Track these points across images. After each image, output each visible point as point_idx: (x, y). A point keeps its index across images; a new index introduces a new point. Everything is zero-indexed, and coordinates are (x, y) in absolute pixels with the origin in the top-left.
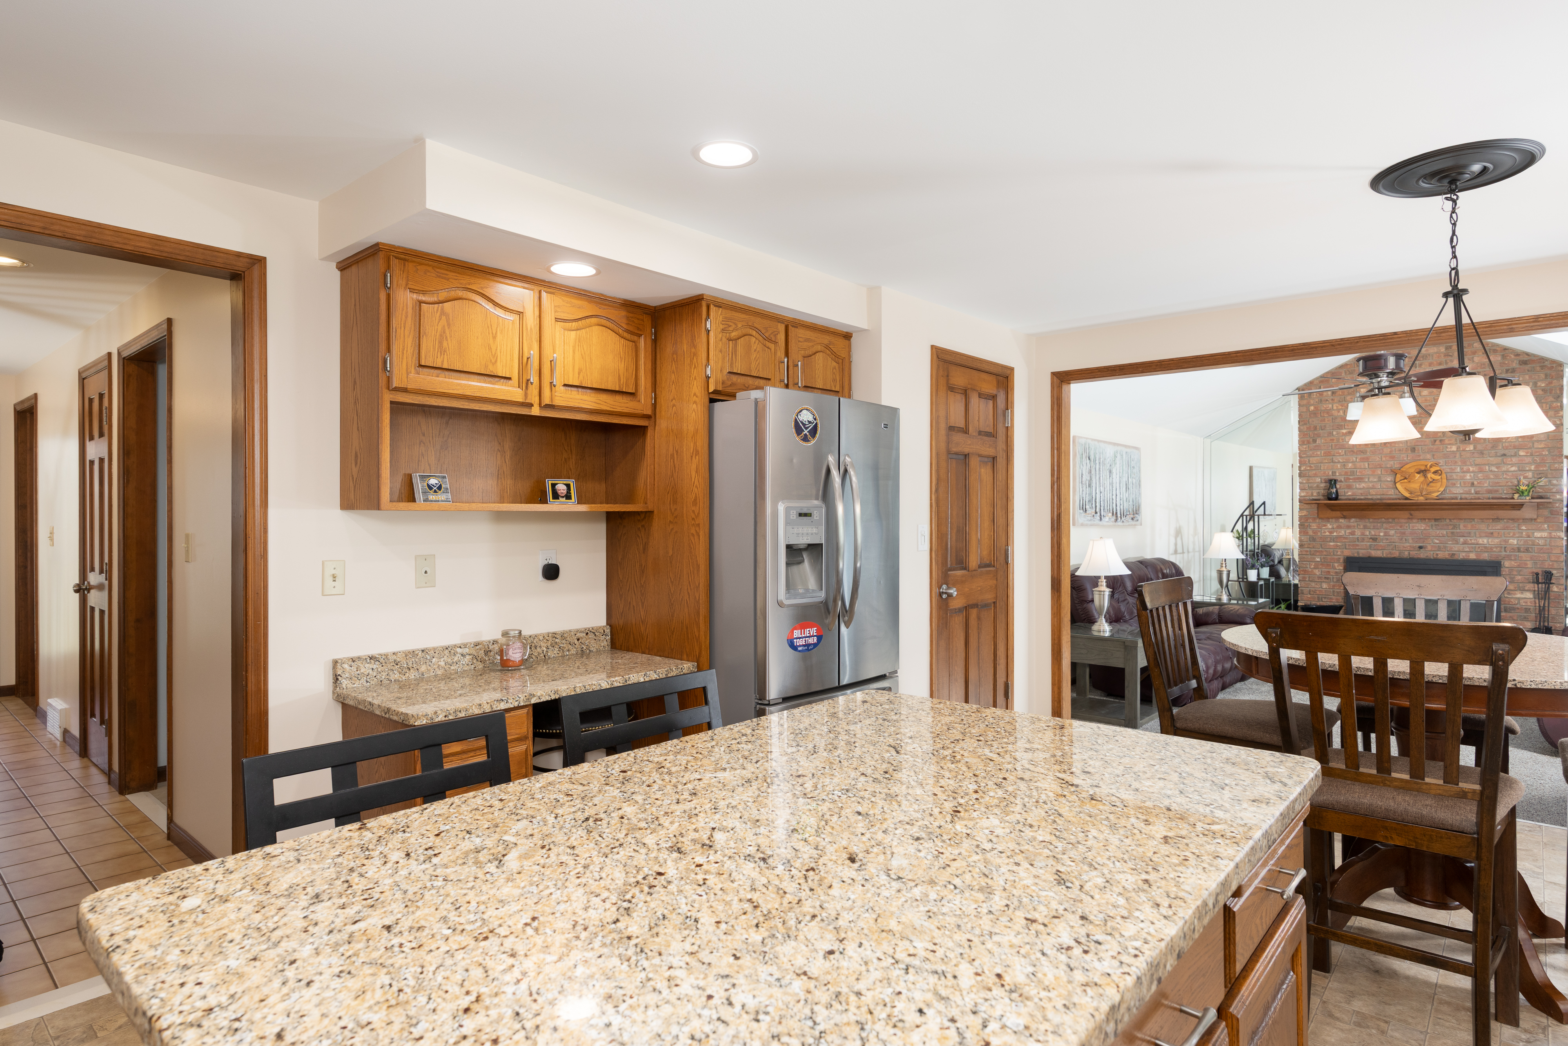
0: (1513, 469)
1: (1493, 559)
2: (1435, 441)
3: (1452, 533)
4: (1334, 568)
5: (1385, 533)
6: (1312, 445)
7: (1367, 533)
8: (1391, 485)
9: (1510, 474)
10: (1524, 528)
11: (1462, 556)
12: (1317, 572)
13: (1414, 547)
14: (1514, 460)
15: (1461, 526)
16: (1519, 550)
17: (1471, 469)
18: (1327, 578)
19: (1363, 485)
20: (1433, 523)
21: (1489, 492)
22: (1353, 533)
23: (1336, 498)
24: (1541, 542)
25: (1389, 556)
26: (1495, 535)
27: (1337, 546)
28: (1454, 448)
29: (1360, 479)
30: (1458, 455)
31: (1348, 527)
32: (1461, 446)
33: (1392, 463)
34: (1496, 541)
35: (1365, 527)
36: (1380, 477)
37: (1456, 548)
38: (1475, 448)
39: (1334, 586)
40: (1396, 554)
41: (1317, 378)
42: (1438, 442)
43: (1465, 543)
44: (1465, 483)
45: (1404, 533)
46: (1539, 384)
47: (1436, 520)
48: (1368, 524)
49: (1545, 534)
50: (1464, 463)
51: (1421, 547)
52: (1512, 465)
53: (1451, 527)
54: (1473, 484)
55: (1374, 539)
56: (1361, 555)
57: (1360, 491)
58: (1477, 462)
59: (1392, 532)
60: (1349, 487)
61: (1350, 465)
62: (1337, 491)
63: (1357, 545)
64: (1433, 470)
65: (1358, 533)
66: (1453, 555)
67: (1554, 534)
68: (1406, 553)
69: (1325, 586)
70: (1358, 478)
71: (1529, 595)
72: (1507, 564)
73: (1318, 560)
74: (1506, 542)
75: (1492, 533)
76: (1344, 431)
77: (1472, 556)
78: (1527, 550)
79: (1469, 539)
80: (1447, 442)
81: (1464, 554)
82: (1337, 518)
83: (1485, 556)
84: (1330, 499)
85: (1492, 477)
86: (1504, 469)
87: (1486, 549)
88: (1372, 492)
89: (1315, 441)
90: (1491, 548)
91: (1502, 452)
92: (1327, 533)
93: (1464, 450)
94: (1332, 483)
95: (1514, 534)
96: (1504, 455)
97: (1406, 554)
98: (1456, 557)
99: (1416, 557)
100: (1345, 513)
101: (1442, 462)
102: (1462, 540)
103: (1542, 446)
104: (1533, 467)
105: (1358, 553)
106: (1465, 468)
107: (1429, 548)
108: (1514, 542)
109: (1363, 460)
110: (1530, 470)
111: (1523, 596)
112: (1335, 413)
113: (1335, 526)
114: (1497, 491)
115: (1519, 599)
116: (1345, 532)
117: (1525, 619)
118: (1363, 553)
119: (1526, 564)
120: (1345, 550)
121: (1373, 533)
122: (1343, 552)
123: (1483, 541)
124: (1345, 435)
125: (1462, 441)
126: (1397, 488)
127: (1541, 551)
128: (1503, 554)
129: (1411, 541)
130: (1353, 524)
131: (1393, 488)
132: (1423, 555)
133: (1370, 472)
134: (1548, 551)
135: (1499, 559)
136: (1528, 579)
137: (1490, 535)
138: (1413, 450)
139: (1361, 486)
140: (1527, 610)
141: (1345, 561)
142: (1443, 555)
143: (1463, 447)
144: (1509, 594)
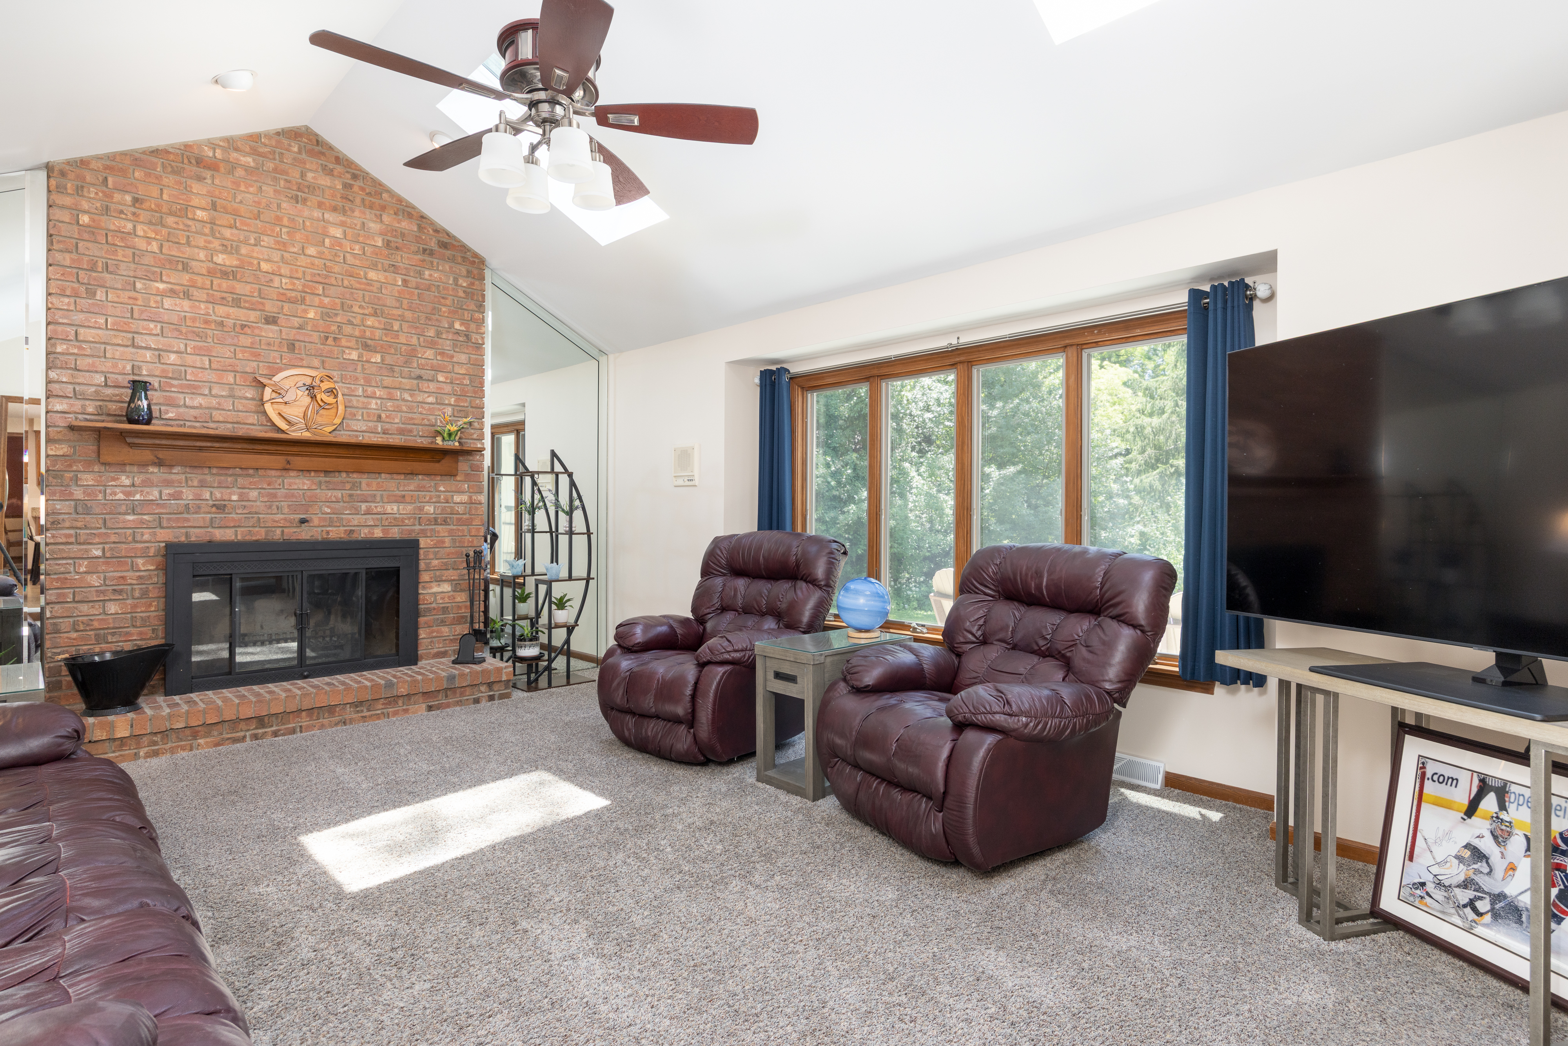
0: (431, 399)
1: (405, 536)
2: (327, 338)
3: (351, 496)
4: (133, 568)
5: (241, 495)
6: (84, 303)
7: (207, 495)
8: (251, 405)
9: (427, 406)
10: (442, 489)
11: (363, 534)
12: (95, 580)
13: (291, 521)
14: (432, 386)
15: (364, 486)
16: (436, 522)
17: (378, 393)
18: (120, 592)
19: (199, 401)
20: (323, 479)
21: (401, 432)
22: (177, 496)
23: (148, 422)
24: (461, 509)
25: (248, 538)
26: (408, 499)
27: (142, 522)
28: (354, 355)
29: (194, 390)
30: (359, 368)
31: (168, 483)
32: (365, 353)
33: (255, 364)
34: (409, 508)
35: (203, 485)
36: (232, 390)
37: (356, 520)
38: (382, 360)
39: (135, 606)
40: (260, 534)
41: (98, 158)
42: (330, 341)
43: (368, 513)
44: (368, 414)
45: (275, 496)
46: (460, 281)
47: (326, 472)
48: (209, 478)
49: (464, 498)
50: (368, 382)
51: (303, 521)
52: (430, 393)
53: (348, 486)
54: (380, 417)
55: (220, 508)
56: (193, 539)
57: (193, 412)
58: (385, 384)
59: (254, 494)
60: (172, 404)
61: (173, 357)
62: (149, 406)
63: (188, 520)
64: (326, 385)
65: (188, 494)
66: (352, 531)
67: (474, 497)
68: (278, 531)
69: (112, 608)
70: (189, 386)
71: (446, 587)
72: (423, 543)
73: (98, 553)
74: (421, 509)
75: (404, 496)
76: (161, 286)
77: (378, 534)
78: (445, 522)
79: (373, 505)
80: (344, 342)
81: (366, 530)
82: (144, 465)
83: (395, 533)
84: (131, 421)
85: (404, 408)
86: (419, 399)
87: (398, 522)
88: (217, 415)
89: (91, 294)
90: (403, 520)
91: (418, 372)
92: (121, 496)
93: (368, 361)
94: (139, 387)
95: (431, 498)
96: (420, 377)
97: (277, 535)
98: (355, 537)
99: (294, 537)
100: (161, 454)
101: (335, 374)
102: (364, 506)
103: (463, 371)
104: (452, 401)
105: (187, 535)
106: (370, 389)
107: (316, 522)
108: (430, 509)
109: (198, 351)
110: (450, 405)
111: (440, 590)
112: (141, 244)
113: (137, 481)
114: (411, 431)
115: (435, 594)
116: (161, 493)
117: (443, 622)
118: (197, 535)
119: (444, 542)
120: (158, 530)
121: (218, 496)
122: (155, 534)
123: (392, 508)
124: (163, 294)
125: (366, 346)
126: (265, 413)
127: (460, 522)
128: (417, 527)
129: (286, 510)
130: (177, 477)
131: (257, 412)
132: (305, 534)
133: (212, 376)
134: (468, 523)
135: (413, 536)
136: (446, 564)
137: (401, 500)
138: (292, 347)
139: (196, 403)
140: (445, 610)
141: (163, 552)
142: (336, 533)
143: (366, 355)
144: (424, 588)
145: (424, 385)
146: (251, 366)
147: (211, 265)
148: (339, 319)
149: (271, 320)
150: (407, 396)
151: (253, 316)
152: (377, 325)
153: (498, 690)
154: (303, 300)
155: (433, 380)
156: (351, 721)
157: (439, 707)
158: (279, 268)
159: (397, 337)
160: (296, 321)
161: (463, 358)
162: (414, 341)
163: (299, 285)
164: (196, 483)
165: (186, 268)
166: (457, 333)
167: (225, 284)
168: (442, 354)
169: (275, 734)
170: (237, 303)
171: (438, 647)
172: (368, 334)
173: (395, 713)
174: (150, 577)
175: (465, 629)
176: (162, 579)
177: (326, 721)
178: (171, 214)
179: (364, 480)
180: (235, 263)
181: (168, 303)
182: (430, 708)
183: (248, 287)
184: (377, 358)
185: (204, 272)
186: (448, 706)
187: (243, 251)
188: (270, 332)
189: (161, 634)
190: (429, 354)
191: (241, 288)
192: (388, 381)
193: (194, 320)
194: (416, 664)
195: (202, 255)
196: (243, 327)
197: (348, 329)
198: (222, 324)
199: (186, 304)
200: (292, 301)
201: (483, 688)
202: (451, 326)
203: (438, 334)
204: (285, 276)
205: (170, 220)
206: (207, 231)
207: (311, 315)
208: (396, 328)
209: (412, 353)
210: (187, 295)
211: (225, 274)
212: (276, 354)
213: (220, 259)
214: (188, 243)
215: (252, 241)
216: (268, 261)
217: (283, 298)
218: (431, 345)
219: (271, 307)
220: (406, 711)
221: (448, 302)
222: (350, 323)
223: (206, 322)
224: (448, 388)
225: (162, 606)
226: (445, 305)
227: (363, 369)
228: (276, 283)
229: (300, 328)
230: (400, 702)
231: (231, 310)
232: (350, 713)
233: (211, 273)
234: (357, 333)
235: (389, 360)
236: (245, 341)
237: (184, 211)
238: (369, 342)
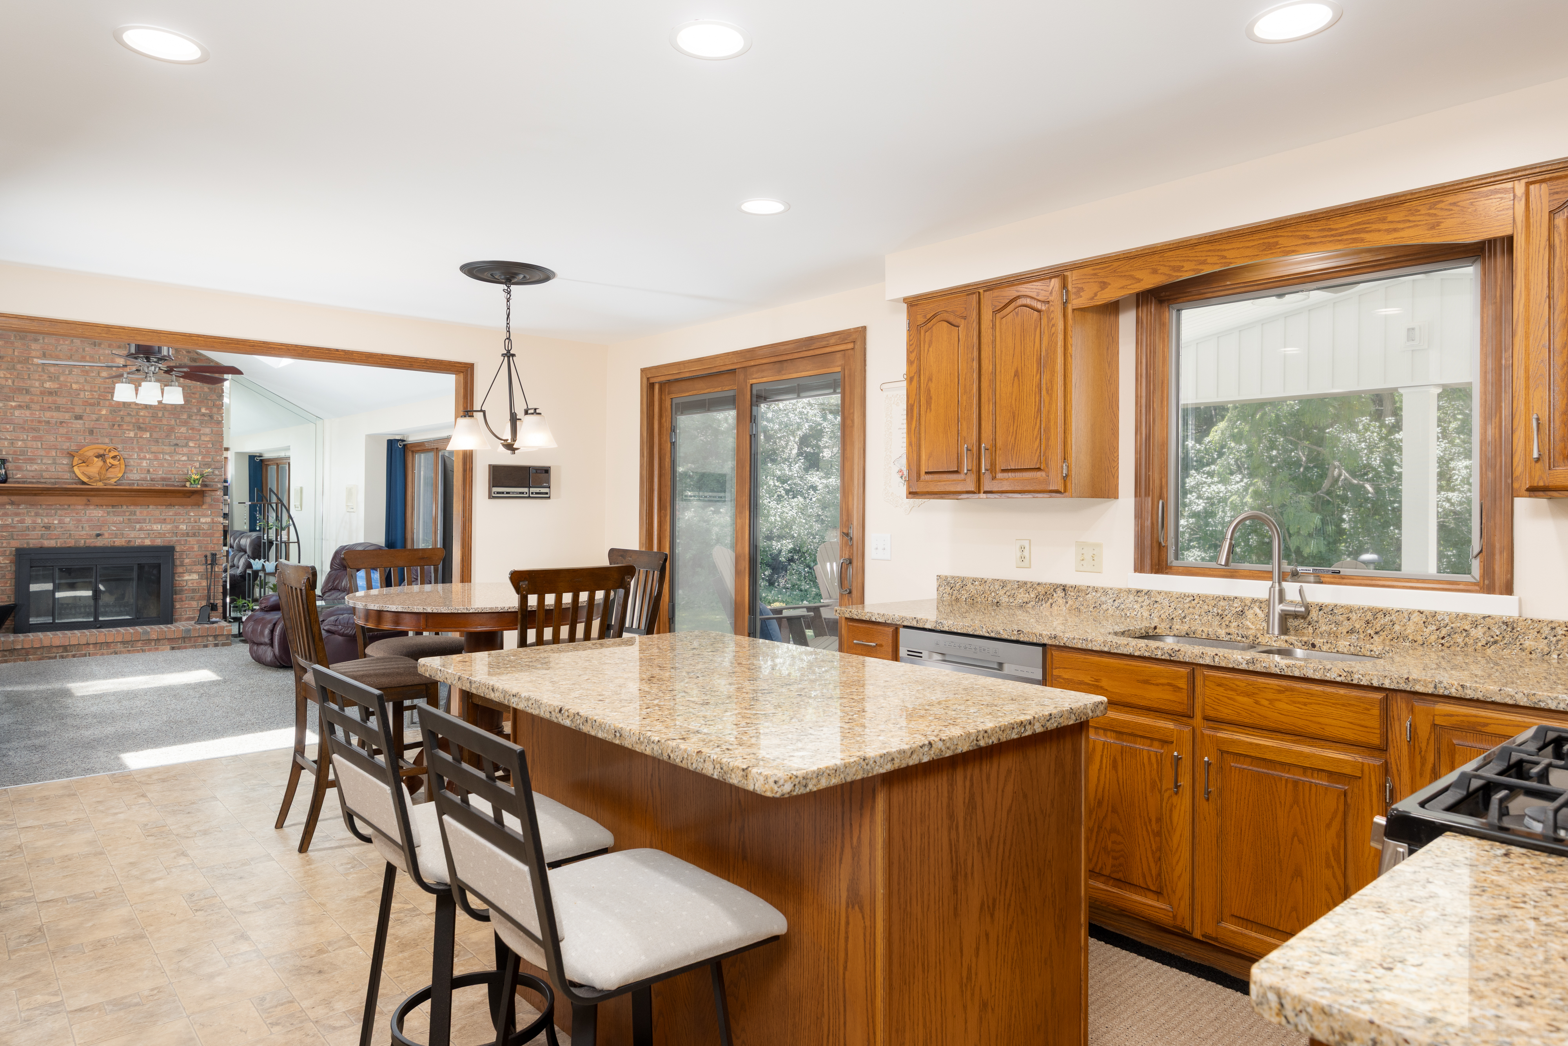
0: (184, 458)
1: (166, 544)
2: (114, 425)
3: (129, 519)
5: (59, 520)
7: (39, 521)
8: (66, 468)
9: (181, 463)
10: (192, 514)
11: (138, 542)
13: (90, 535)
14: (185, 450)
15: (138, 513)
16: (187, 535)
17: (148, 456)
19: (35, 467)
20: (111, 509)
21: (163, 479)
22: (22, 522)
23: (5, 481)
24: (206, 527)
25: (64, 545)
26: (168, 521)
27: (2, 536)
28: (132, 434)
29: (32, 460)
30: (135, 442)
31: (17, 514)
32: (139, 432)
33: (68, 444)
34: (169, 527)
35: (37, 514)
36: (54, 459)
37: (133, 534)
38: (151, 436)
40: (71, 543)
42: (116, 427)
43: (141, 529)
44: (141, 470)
45: (80, 521)
47: (113, 506)
48: (41, 511)
49: (209, 520)
50: (141, 449)
51: (98, 535)
52: (184, 455)
53: (127, 514)
54: (149, 471)
55: (47, 528)
56: (31, 546)
57: (31, 474)
58: (153, 450)
59: (67, 519)
60: (19, 469)
61: (20, 443)
62: (6, 472)
63: (28, 535)
64: (112, 454)
65: (28, 521)
66: (130, 541)
67: (216, 519)
68: (83, 541)
70: (29, 459)
71: (195, 576)
72: (178, 549)
74: (177, 527)
75: (165, 519)
76: (13, 404)
77: (147, 542)
78: (194, 535)
79: (144, 525)
80: (125, 427)
81: (140, 540)
83: (159, 542)
85: (166, 465)
86: (176, 458)
87: (161, 535)
88: (45, 475)
90: (164, 534)
91: (175, 442)
93: (141, 437)
95: (184, 520)
96: (177, 445)
97: (82, 543)
98: (132, 544)
99: (92, 545)
100: (14, 498)
101: (120, 447)
102: (138, 526)
103: (208, 439)
104: (200, 458)
105: (28, 543)
106: (142, 455)
107: (106, 535)
108: (183, 527)
109: (35, 439)
110: (198, 461)
111: (189, 578)
114: (170, 478)
115: (187, 581)
116: (13, 520)
117: (192, 599)
118: (33, 543)
119: (193, 548)
120: (12, 541)
121: (46, 521)
122: (9, 543)
123: (157, 527)
124: (15, 408)
125: (140, 428)
126: (74, 472)
127: (205, 535)
128: (175, 538)
129: (87, 529)
130: (23, 511)
131: (70, 472)
132: (100, 543)
133: (43, 453)
134: (211, 535)
135: (171, 544)
136: (195, 562)
137: (164, 521)
138: (91, 432)
139: (33, 469)
140: (194, 591)
141: (14, 553)
142: (119, 542)
143: (139, 434)
144: (179, 577)
145: (179, 450)
146: (66, 445)
147: (42, 389)
148: (122, 413)
149: (79, 417)
150: (167, 457)
151: (67, 416)
152: (147, 414)
153: (221, 640)
154: (99, 404)
155: (186, 445)
156: (121, 652)
157: (179, 648)
158: (84, 386)
159: (161, 421)
160: (94, 417)
161: (208, 430)
162: (173, 422)
163: (96, 395)
164: (33, 514)
165: (28, 392)
166: (204, 415)
167: (50, 399)
168: (192, 429)
169: (74, 656)
170: (58, 409)
171: (190, 614)
172: (141, 420)
173: (150, 650)
174: (6, 567)
175: (204, 603)
176: (13, 568)
177: (105, 651)
178: (19, 362)
179: (138, 510)
180: (57, 386)
181: (17, 413)
182: (173, 648)
183: (64, 400)
184: (148, 435)
185: (38, 393)
186: (185, 648)
187: (62, 379)
188: (78, 424)
189: (12, 599)
190: (183, 429)
191: (61, 401)
192: (154, 448)
193: (32, 421)
194: (172, 623)
195: (37, 384)
196: (61, 423)
197: (128, 419)
198: (48, 422)
199: (28, 413)
200: (93, 405)
201: (210, 639)
202: (199, 410)
203: (190, 417)
204: (87, 391)
205: (19, 366)
206: (40, 370)
207: (104, 412)
208: (160, 415)
209: (171, 429)
210: (28, 407)
211: (50, 393)
212: (82, 437)
213: (48, 385)
214: (29, 377)
215: (67, 372)
216: (76, 383)
217: (86, 403)
218: (185, 423)
219: (78, 410)
220: (157, 649)
221: (197, 396)
222: (129, 414)
223: (39, 422)
224: (196, 451)
225: (13, 583)
226: (195, 398)
227: (138, 442)
228: (82, 396)
229: (97, 420)
230: (153, 644)
231: (54, 414)
232: (119, 647)
233: (42, 393)
234: (134, 421)
235: (155, 435)
236: (62, 430)
237: (27, 360)
238: (142, 425)
